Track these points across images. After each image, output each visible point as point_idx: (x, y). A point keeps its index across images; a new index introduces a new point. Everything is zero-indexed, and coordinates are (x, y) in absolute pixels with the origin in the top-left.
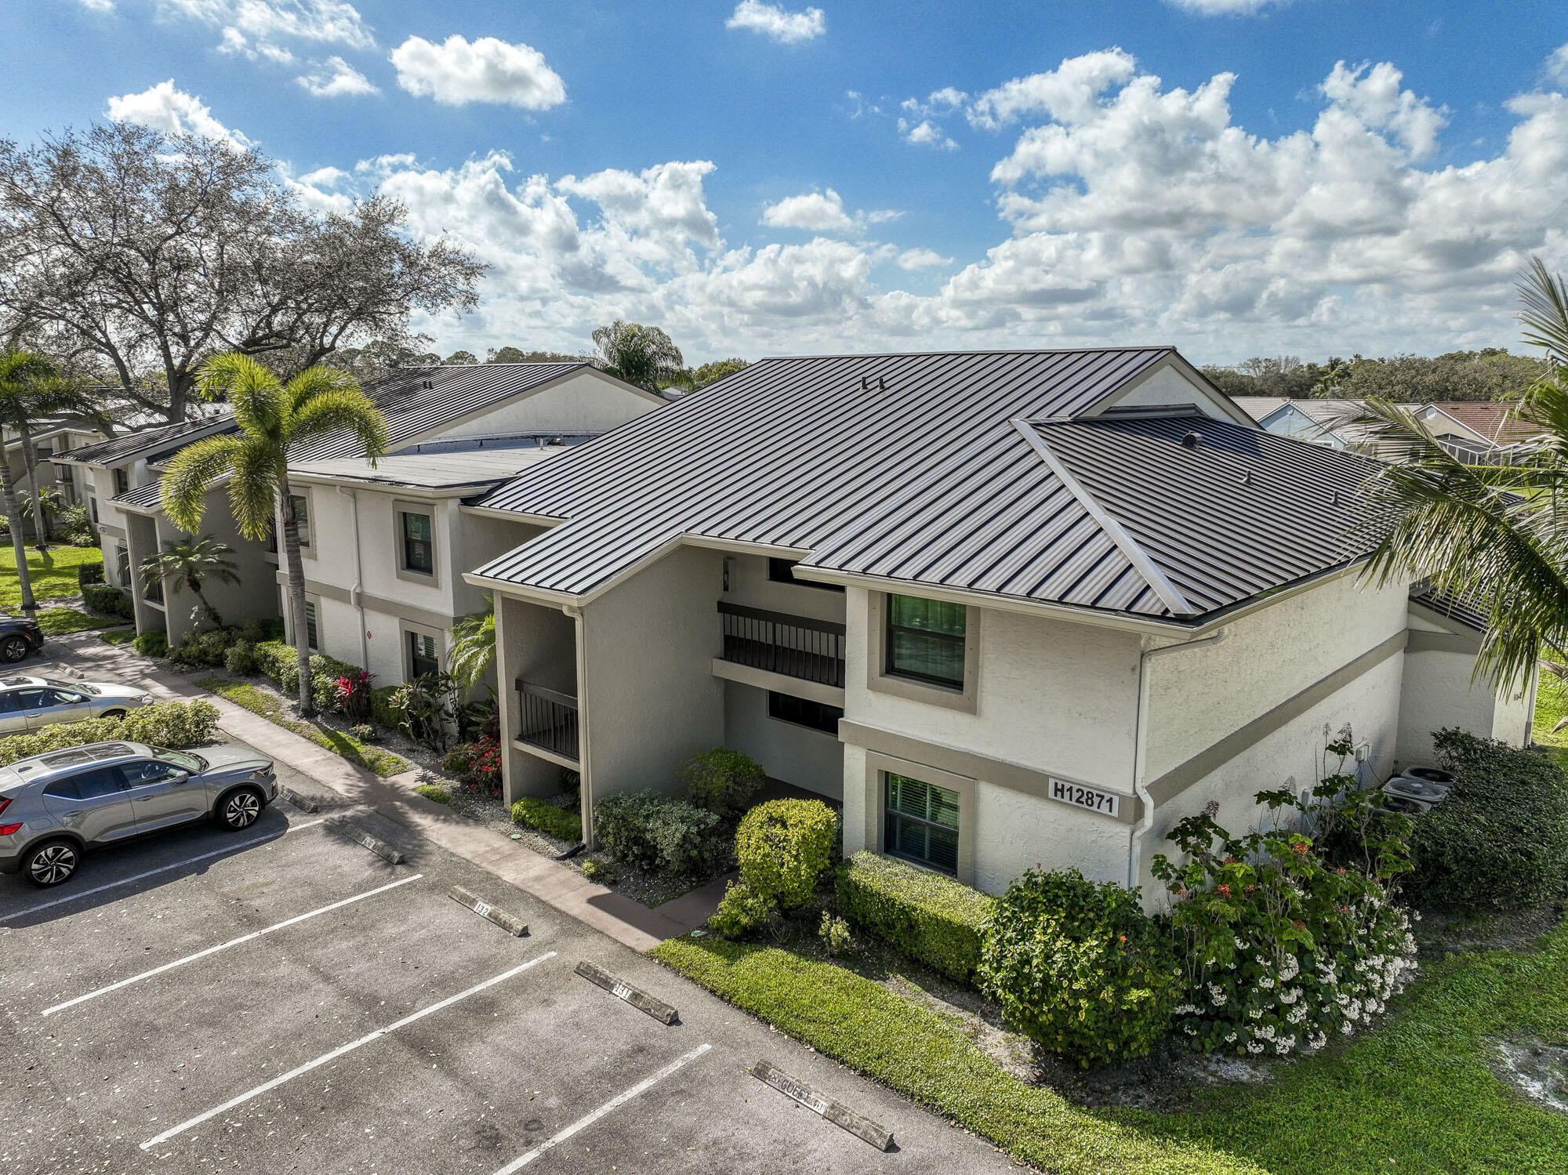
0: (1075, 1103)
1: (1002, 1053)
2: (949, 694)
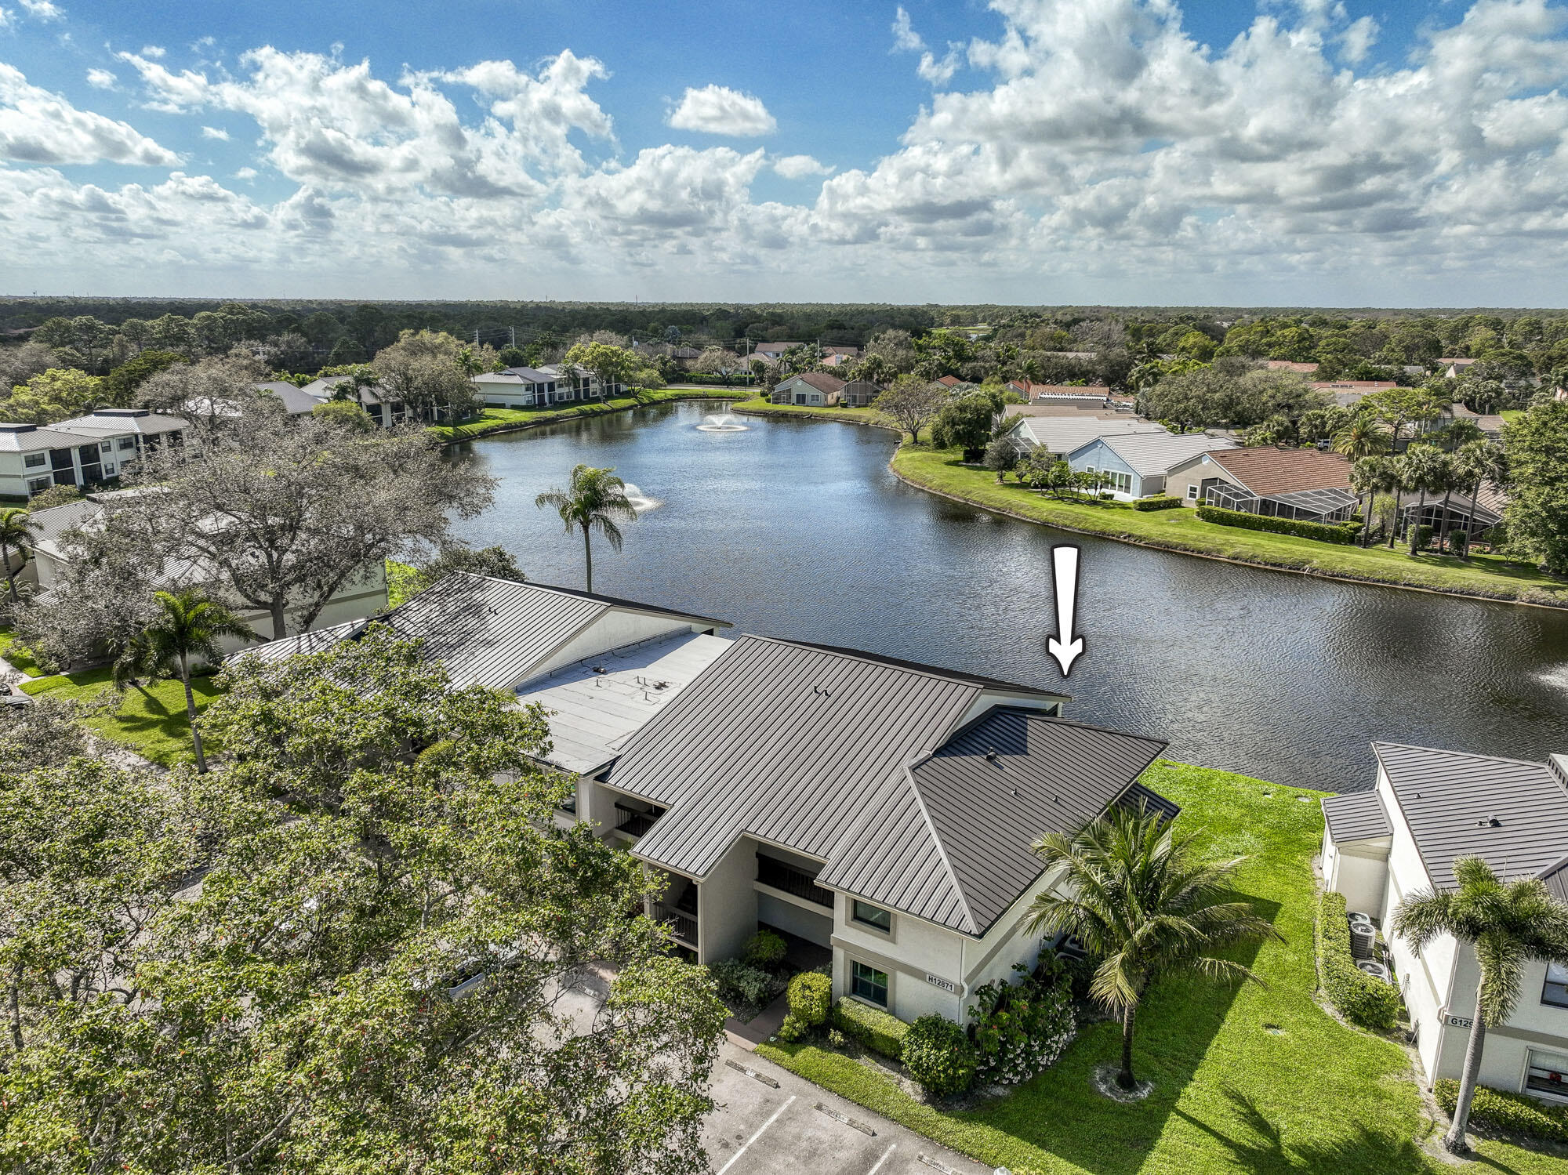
0: (939, 1111)
1: (910, 1090)
2: (882, 933)
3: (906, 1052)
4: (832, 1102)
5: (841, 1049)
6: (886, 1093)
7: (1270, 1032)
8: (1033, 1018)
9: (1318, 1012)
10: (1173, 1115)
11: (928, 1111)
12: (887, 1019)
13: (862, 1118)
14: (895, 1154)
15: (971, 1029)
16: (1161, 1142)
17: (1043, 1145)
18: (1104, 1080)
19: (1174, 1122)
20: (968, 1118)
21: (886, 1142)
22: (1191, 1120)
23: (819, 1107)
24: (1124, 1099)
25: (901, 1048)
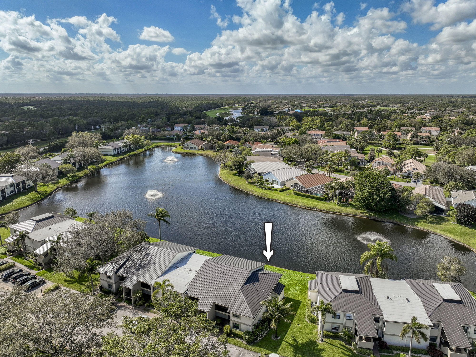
1: (244, 343)
2: (238, 318)
3: (243, 337)
4: (233, 346)
5: (233, 337)
6: (241, 344)
7: (298, 325)
8: (262, 329)
9: (305, 321)
10: (283, 341)
11: (248, 346)
12: (240, 332)
13: (238, 348)
14: (243, 353)
15: (253, 332)
16: (281, 346)
17: (265, 348)
18: (273, 337)
19: (283, 342)
20: (253, 346)
21: (242, 351)
22: (286, 342)
23: (231, 347)
24: (276, 340)
25: (242, 336)
